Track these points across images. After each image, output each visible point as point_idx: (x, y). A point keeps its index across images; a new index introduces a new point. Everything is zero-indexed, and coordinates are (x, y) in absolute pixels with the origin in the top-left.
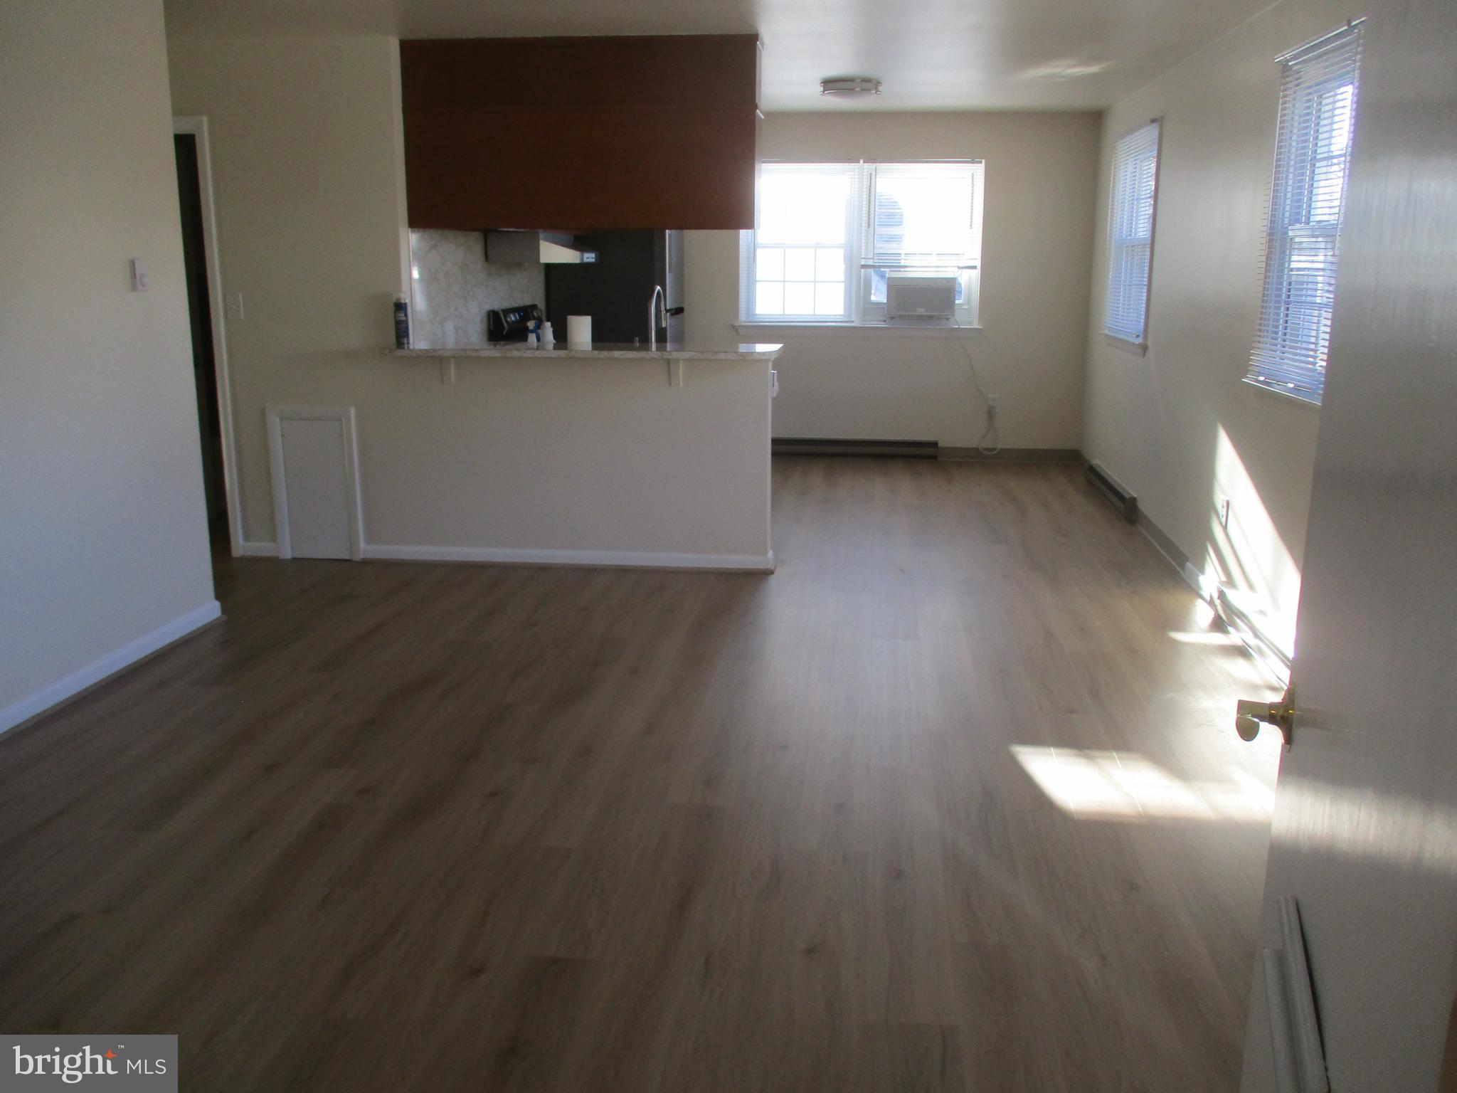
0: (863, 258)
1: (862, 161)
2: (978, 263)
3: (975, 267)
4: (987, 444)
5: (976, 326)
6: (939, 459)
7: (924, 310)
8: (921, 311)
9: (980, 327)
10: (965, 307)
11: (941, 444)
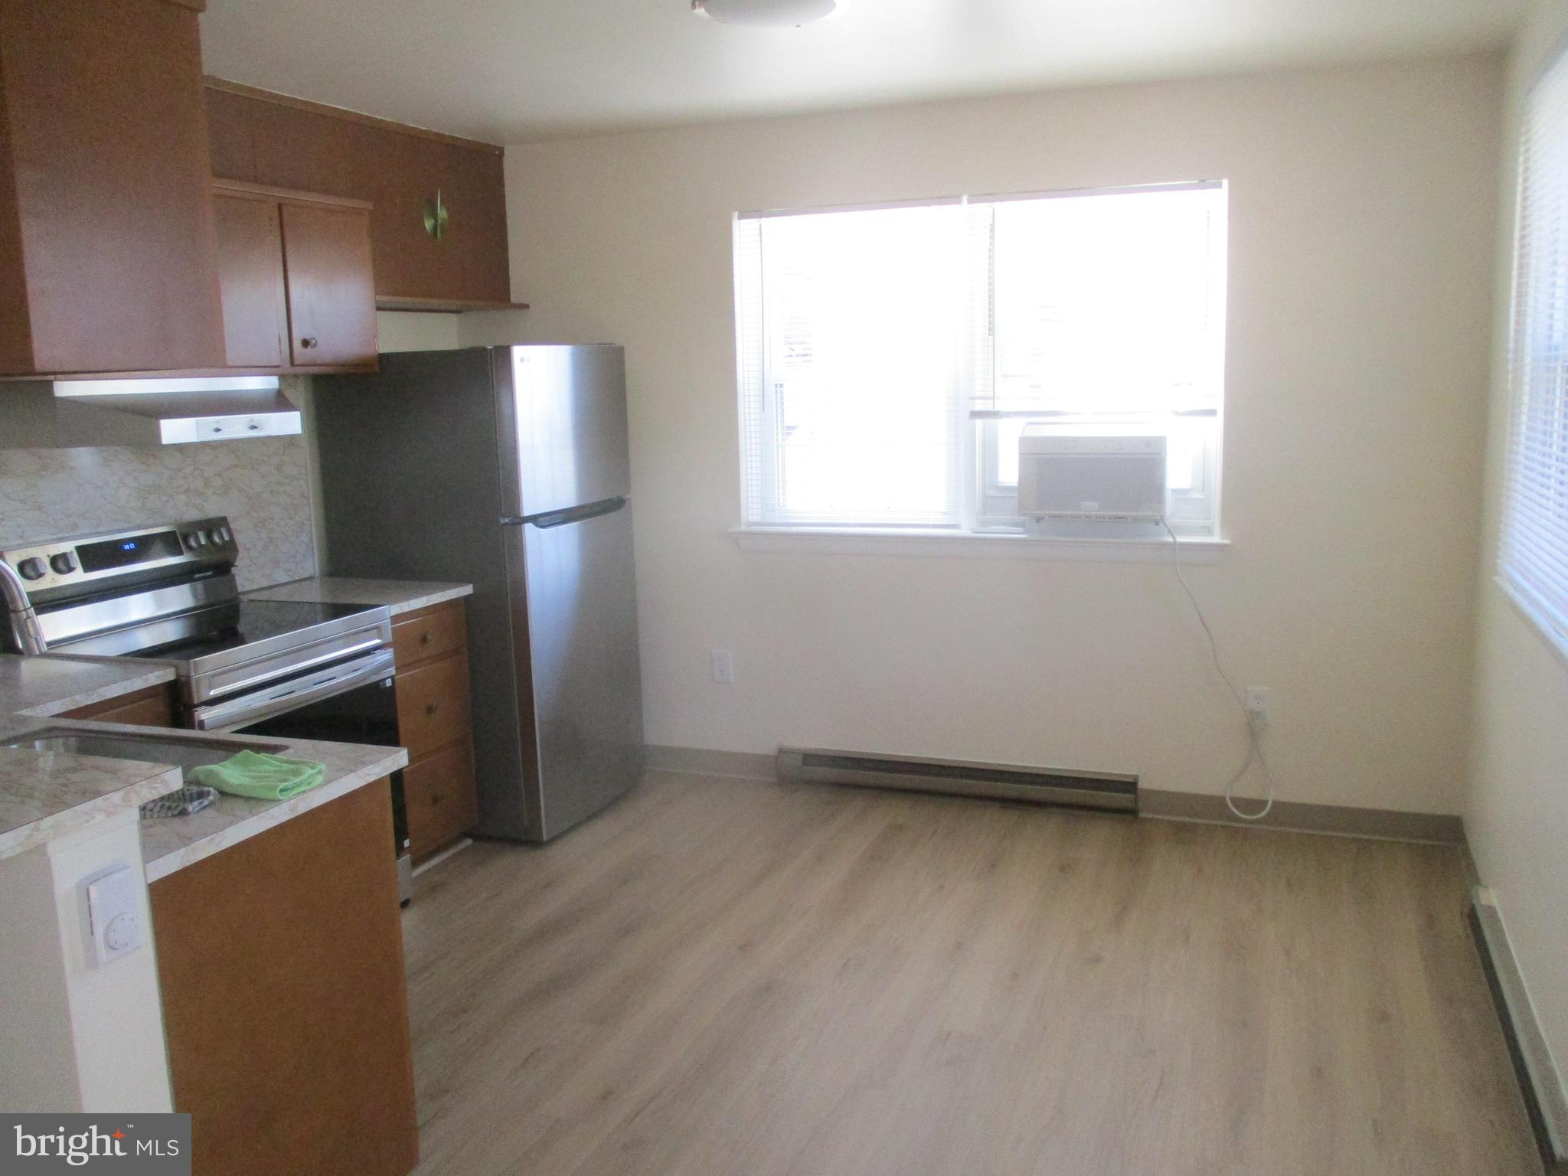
0: (980, 398)
1: (965, 198)
2: (1219, 404)
3: (1212, 413)
4: (1247, 790)
5: (1216, 539)
6: (1142, 815)
7: (1096, 505)
8: (1090, 507)
9: (1227, 541)
10: (1195, 495)
11: (1143, 784)
